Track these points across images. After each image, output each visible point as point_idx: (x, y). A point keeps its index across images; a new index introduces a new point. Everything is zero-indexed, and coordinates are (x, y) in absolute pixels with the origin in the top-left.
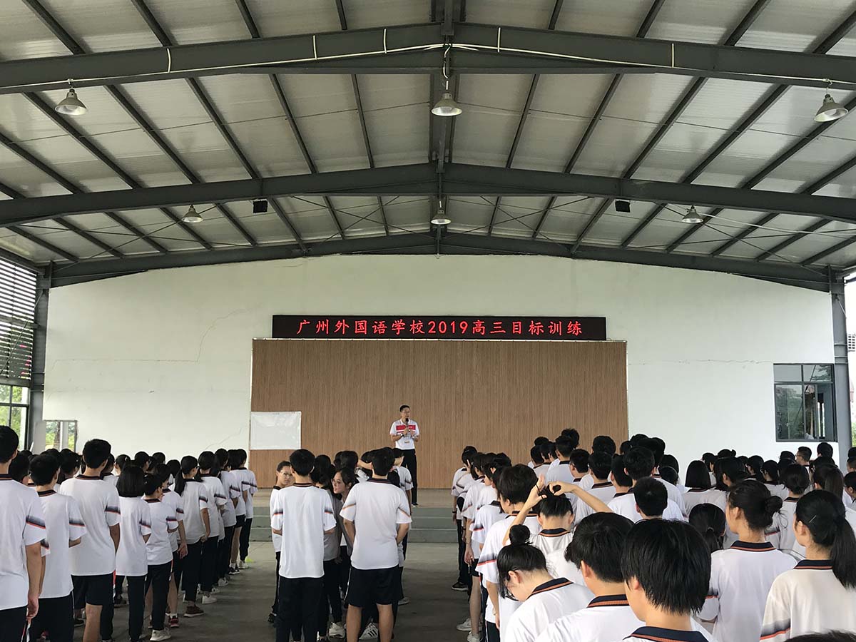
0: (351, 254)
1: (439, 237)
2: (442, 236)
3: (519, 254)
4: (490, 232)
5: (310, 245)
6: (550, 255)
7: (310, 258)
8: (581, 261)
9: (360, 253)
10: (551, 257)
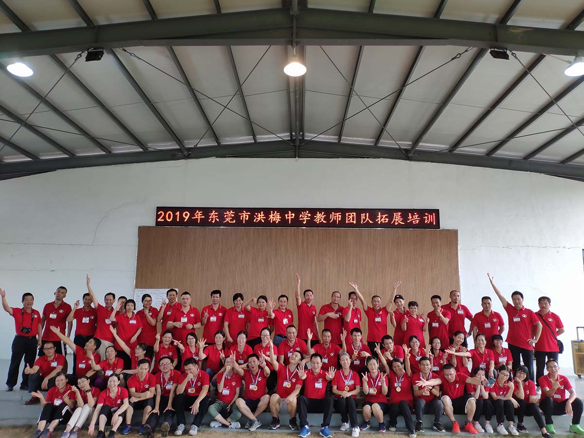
1: (298, 143)
2: (300, 143)
3: (364, 158)
5: (190, 149)
6: (390, 158)
7: (190, 160)
8: (417, 162)
9: (232, 157)
10: (391, 160)
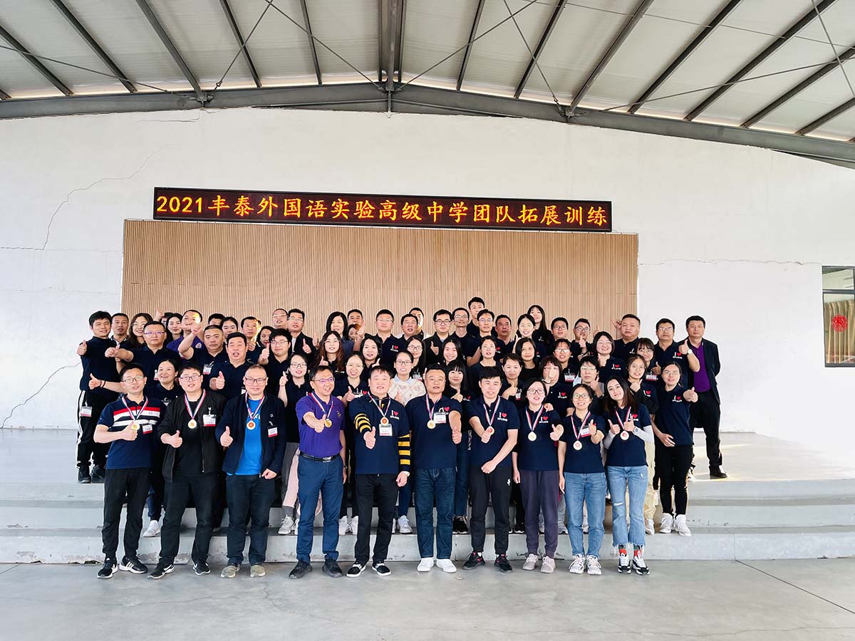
0: (269, 107)
1: (390, 88)
2: (395, 89)
3: (498, 116)
4: (459, 87)
5: (209, 92)
7: (209, 110)
8: (579, 127)
9: (281, 107)
10: (540, 121)
